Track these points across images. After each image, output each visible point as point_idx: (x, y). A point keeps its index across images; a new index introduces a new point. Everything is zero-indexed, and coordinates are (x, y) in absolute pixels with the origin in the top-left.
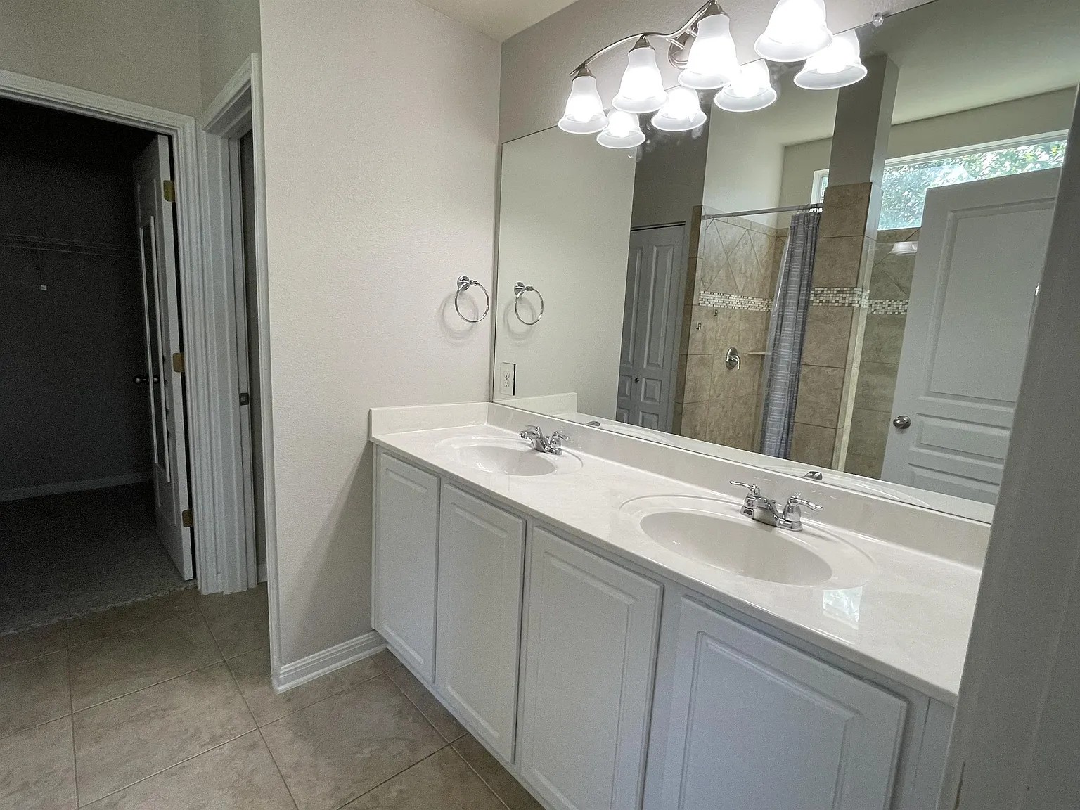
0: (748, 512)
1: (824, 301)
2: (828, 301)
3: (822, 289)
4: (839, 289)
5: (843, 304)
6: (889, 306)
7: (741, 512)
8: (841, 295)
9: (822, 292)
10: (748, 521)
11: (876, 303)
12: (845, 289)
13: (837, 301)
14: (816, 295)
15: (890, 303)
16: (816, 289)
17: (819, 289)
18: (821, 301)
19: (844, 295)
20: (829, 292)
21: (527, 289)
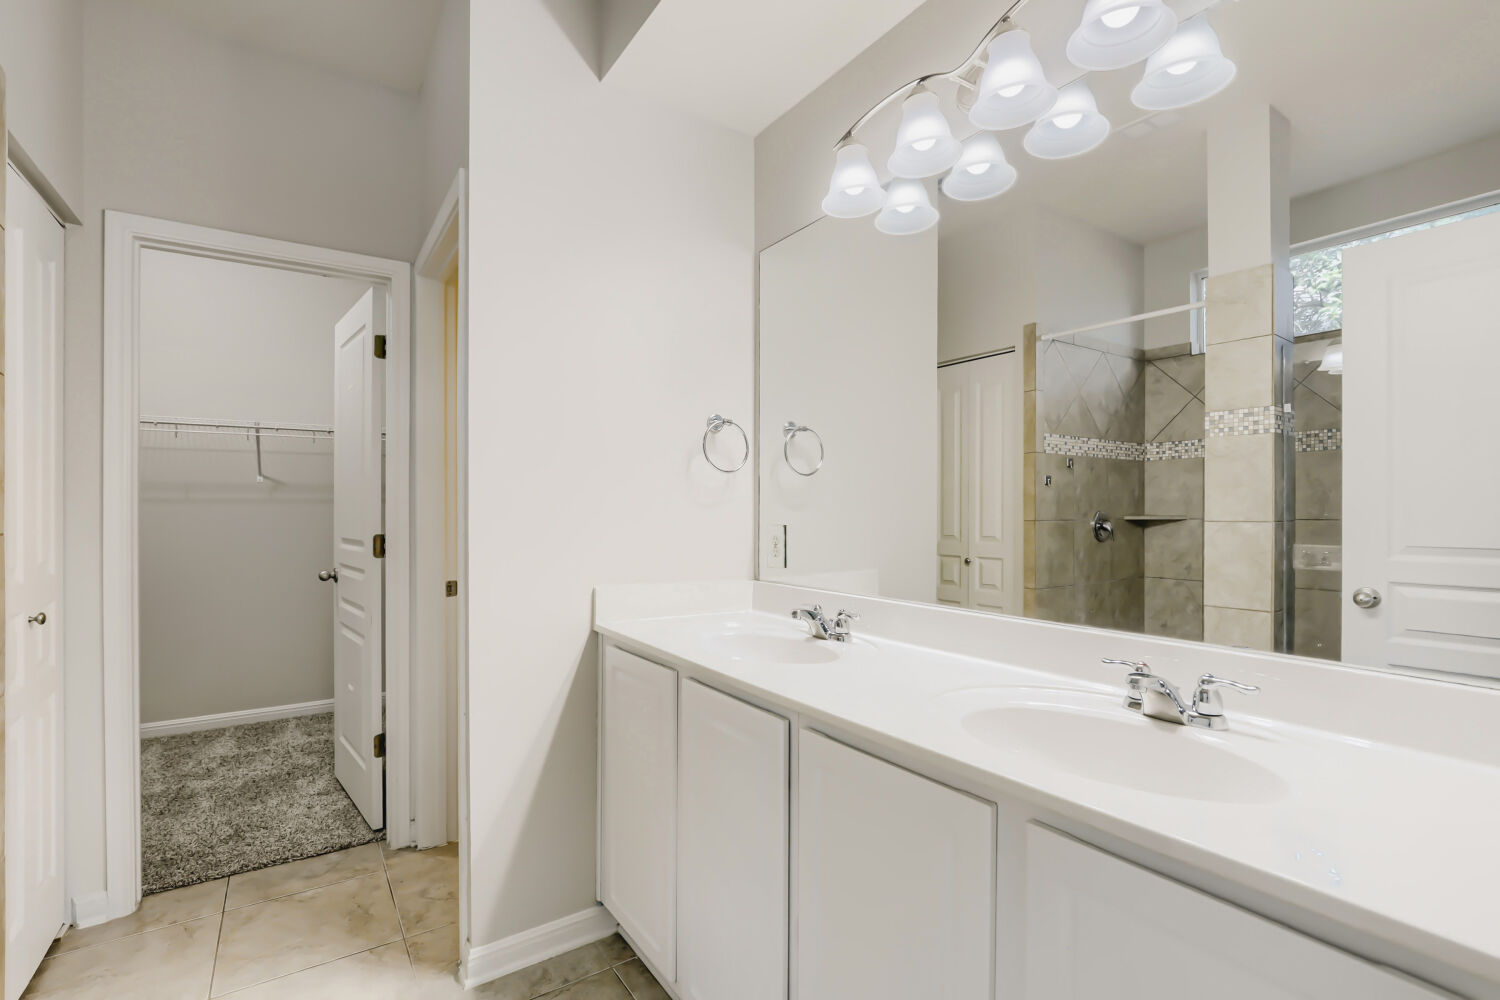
0: (1135, 704)
1: (1226, 430)
2: (1231, 429)
3: (1221, 413)
4: (1246, 411)
5: (1256, 432)
6: (1329, 438)
7: (1123, 707)
8: (1251, 419)
9: (1221, 417)
10: (1136, 718)
11: (1308, 436)
12: (1256, 410)
13: (1246, 428)
14: (1212, 422)
15: (1330, 434)
16: (1212, 414)
17: (1216, 413)
18: (1221, 430)
19: (1256, 418)
20: (1232, 416)
21: (799, 430)
